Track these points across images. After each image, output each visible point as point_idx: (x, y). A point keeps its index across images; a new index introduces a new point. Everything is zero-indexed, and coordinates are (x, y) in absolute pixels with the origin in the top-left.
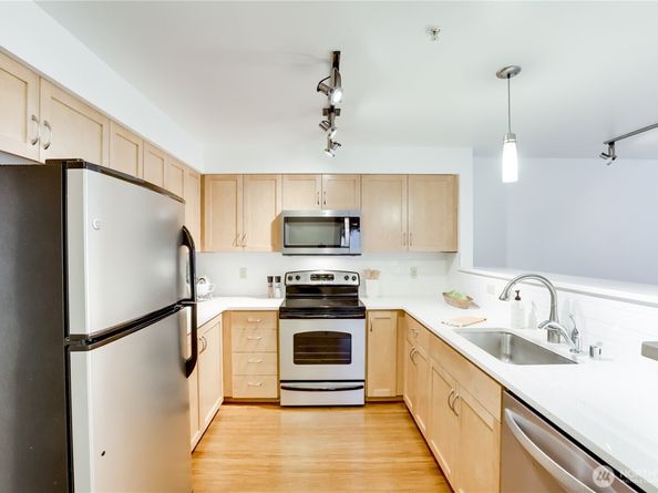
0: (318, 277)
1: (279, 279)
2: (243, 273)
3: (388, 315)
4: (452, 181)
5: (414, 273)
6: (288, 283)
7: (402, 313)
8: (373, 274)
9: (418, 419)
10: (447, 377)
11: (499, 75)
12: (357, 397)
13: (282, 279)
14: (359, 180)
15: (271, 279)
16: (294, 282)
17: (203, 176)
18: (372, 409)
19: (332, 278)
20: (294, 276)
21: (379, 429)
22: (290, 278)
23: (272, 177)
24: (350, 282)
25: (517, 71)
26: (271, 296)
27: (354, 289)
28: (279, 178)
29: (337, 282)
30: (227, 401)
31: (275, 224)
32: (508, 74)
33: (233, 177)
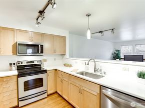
0: (29, 62)
1: (14, 64)
3: (52, 71)
4: (64, 38)
5: (55, 60)
6: (18, 65)
7: (56, 70)
8: (45, 60)
9: (64, 96)
10: (78, 85)
11: (86, 15)
13: (16, 64)
15: (11, 64)
16: (20, 64)
18: (50, 97)
20: (20, 62)
21: (54, 103)
22: (19, 63)
23: (13, 30)
24: (39, 63)
25: (90, 15)
26: (11, 70)
27: (40, 65)
28: (15, 31)
29: (35, 63)
31: (13, 46)
32: (88, 15)
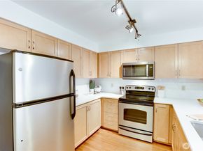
0: (138, 88)
1: (123, 88)
2: (112, 85)
3: (165, 106)
6: (127, 89)
8: (162, 88)
12: (149, 139)
13: (125, 88)
14: (153, 49)
15: (120, 88)
17: (98, 54)
19: (143, 88)
20: (129, 87)
24: (151, 90)
28: (122, 52)
29: (145, 90)
30: (102, 127)
31: (120, 68)
33: (107, 53)
